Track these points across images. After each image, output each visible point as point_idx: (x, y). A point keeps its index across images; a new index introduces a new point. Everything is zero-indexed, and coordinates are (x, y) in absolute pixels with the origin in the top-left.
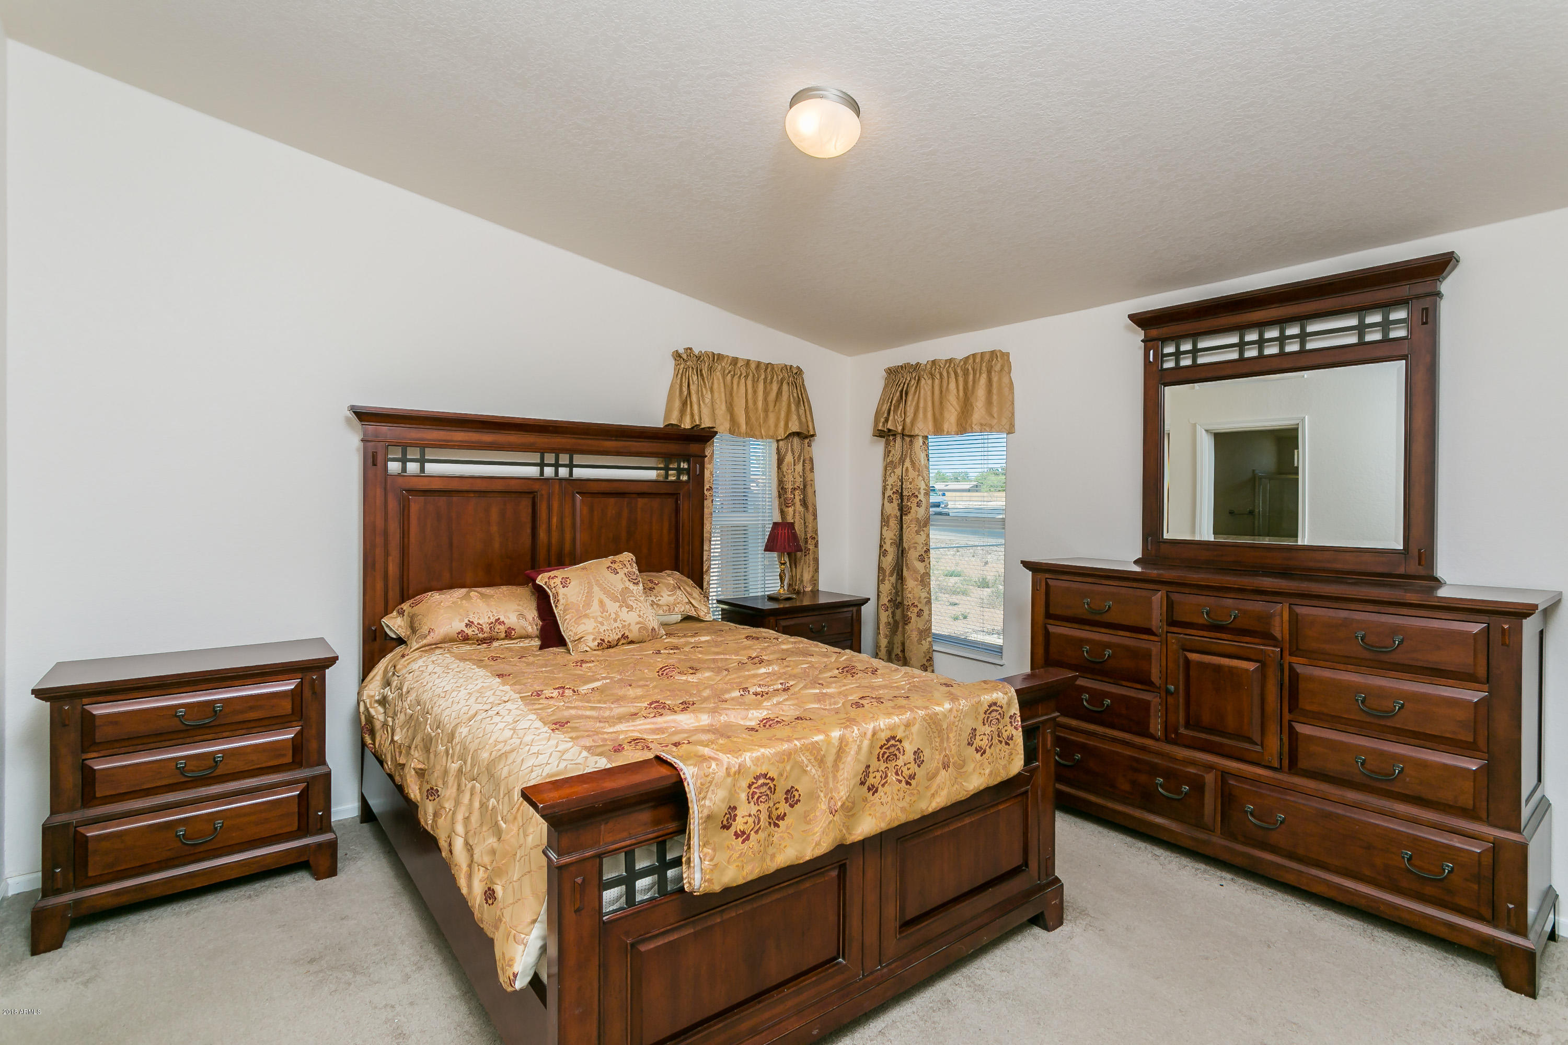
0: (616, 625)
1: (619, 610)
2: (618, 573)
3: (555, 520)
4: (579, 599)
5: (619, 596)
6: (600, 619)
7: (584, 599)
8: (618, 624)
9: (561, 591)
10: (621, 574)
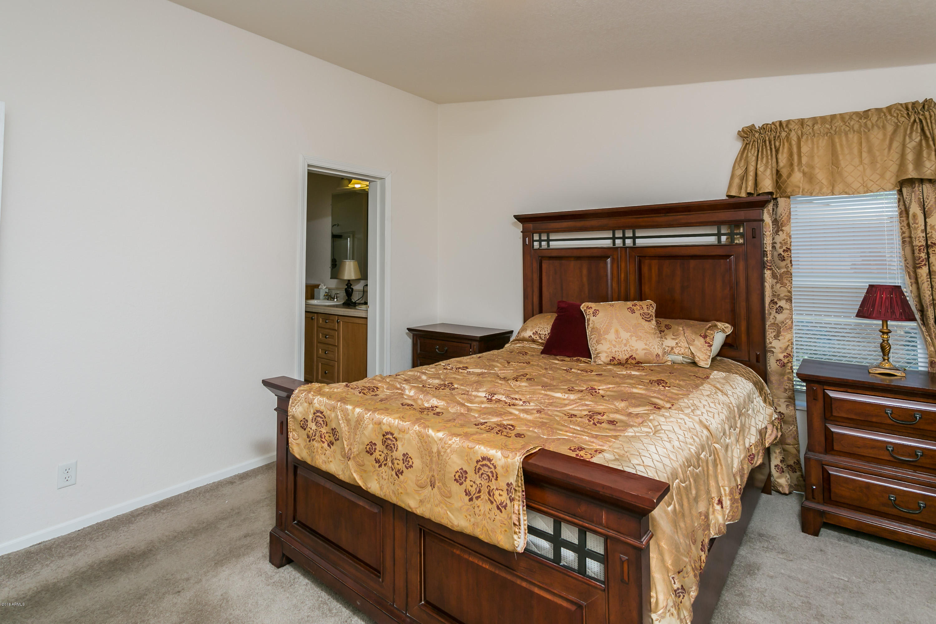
0: (625, 348)
1: (629, 338)
2: (635, 313)
3: (623, 276)
4: (602, 326)
5: (631, 328)
6: (614, 343)
7: (605, 327)
8: (627, 348)
9: (592, 318)
10: (637, 313)
